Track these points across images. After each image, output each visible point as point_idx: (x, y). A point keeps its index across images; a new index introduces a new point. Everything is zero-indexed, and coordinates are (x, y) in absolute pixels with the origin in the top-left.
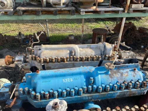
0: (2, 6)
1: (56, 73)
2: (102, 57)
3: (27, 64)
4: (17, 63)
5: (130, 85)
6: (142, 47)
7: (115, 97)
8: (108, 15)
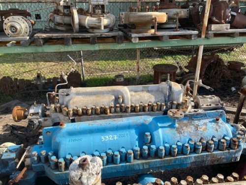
0: (13, 32)
1: (91, 126)
2: (166, 105)
3: (46, 118)
4: (31, 117)
5: (211, 144)
6: (233, 89)
7: (189, 166)
8: (175, 43)
